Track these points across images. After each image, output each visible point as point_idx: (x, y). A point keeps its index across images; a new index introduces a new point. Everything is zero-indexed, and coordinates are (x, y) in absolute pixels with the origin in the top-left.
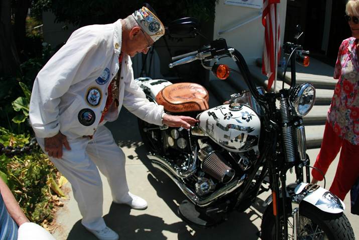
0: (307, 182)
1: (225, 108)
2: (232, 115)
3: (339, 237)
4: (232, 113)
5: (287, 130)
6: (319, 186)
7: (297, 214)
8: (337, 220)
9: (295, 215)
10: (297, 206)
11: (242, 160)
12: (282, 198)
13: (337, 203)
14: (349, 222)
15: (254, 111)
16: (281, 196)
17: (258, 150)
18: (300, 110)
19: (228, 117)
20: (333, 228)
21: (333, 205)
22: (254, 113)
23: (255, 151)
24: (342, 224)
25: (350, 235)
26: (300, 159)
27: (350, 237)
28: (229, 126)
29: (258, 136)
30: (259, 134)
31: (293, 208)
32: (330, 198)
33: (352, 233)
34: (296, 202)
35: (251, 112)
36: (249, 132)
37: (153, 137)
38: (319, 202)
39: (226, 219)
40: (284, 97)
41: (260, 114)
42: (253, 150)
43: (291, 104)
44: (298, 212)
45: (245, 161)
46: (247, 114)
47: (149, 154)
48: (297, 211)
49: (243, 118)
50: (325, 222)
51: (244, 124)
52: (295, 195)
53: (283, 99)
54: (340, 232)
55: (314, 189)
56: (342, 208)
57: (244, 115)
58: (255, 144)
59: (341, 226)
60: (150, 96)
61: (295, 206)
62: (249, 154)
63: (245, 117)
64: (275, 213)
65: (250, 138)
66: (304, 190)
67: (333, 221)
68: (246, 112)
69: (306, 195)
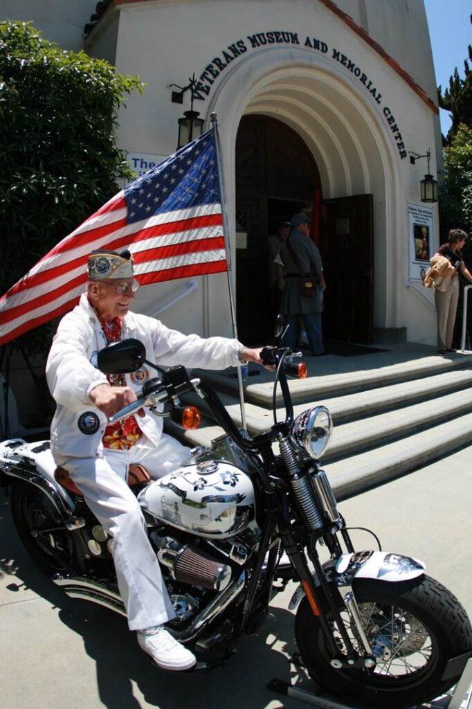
0: (350, 552)
1: (190, 473)
2: (206, 482)
3: (434, 610)
4: (205, 477)
5: (299, 483)
6: (373, 552)
7: (353, 601)
8: (421, 587)
9: (350, 603)
10: (349, 589)
11: (235, 548)
12: (320, 587)
13: (411, 564)
14: (440, 585)
15: (238, 467)
16: (318, 583)
17: (257, 526)
18: (315, 450)
19: (200, 486)
20: (419, 600)
21: (406, 568)
22: (238, 471)
23: (253, 529)
24: (432, 590)
25: (451, 602)
26: (330, 520)
27: (453, 604)
28: (206, 499)
29: (252, 505)
30: (254, 501)
31: (343, 595)
32: (396, 561)
33: (452, 597)
34: (344, 585)
35: (234, 470)
36: (238, 502)
37: (53, 544)
38: (381, 572)
39: (234, 651)
40: (284, 436)
41: (248, 471)
42: (249, 530)
43: (298, 443)
44: (354, 598)
45: (240, 548)
46: (229, 475)
47: (56, 578)
48: (351, 596)
49: (226, 483)
50: (403, 596)
51: (229, 491)
52: (339, 575)
53: (283, 439)
54: (433, 601)
55: (367, 557)
56: (421, 567)
57: (224, 478)
58: (250, 519)
59: (430, 592)
60: (37, 472)
61: (345, 591)
62: (244, 538)
63: (227, 480)
64: (317, 612)
65: (240, 511)
66: (352, 563)
67: (414, 590)
68: (228, 472)
69: (357, 569)
